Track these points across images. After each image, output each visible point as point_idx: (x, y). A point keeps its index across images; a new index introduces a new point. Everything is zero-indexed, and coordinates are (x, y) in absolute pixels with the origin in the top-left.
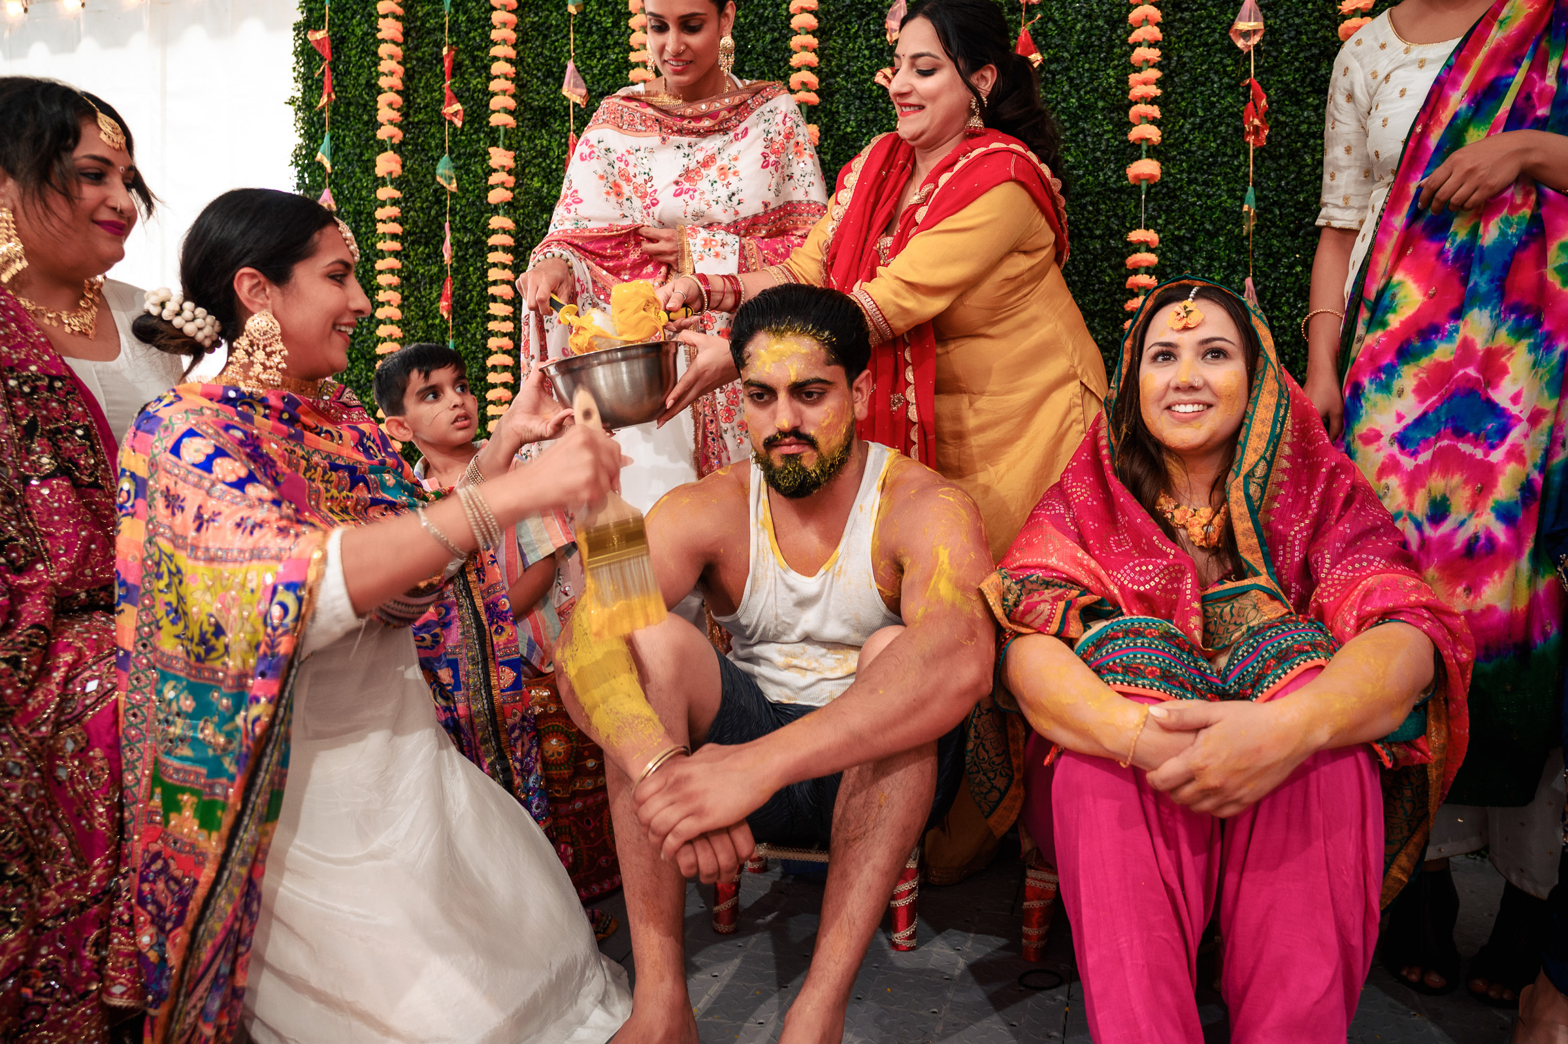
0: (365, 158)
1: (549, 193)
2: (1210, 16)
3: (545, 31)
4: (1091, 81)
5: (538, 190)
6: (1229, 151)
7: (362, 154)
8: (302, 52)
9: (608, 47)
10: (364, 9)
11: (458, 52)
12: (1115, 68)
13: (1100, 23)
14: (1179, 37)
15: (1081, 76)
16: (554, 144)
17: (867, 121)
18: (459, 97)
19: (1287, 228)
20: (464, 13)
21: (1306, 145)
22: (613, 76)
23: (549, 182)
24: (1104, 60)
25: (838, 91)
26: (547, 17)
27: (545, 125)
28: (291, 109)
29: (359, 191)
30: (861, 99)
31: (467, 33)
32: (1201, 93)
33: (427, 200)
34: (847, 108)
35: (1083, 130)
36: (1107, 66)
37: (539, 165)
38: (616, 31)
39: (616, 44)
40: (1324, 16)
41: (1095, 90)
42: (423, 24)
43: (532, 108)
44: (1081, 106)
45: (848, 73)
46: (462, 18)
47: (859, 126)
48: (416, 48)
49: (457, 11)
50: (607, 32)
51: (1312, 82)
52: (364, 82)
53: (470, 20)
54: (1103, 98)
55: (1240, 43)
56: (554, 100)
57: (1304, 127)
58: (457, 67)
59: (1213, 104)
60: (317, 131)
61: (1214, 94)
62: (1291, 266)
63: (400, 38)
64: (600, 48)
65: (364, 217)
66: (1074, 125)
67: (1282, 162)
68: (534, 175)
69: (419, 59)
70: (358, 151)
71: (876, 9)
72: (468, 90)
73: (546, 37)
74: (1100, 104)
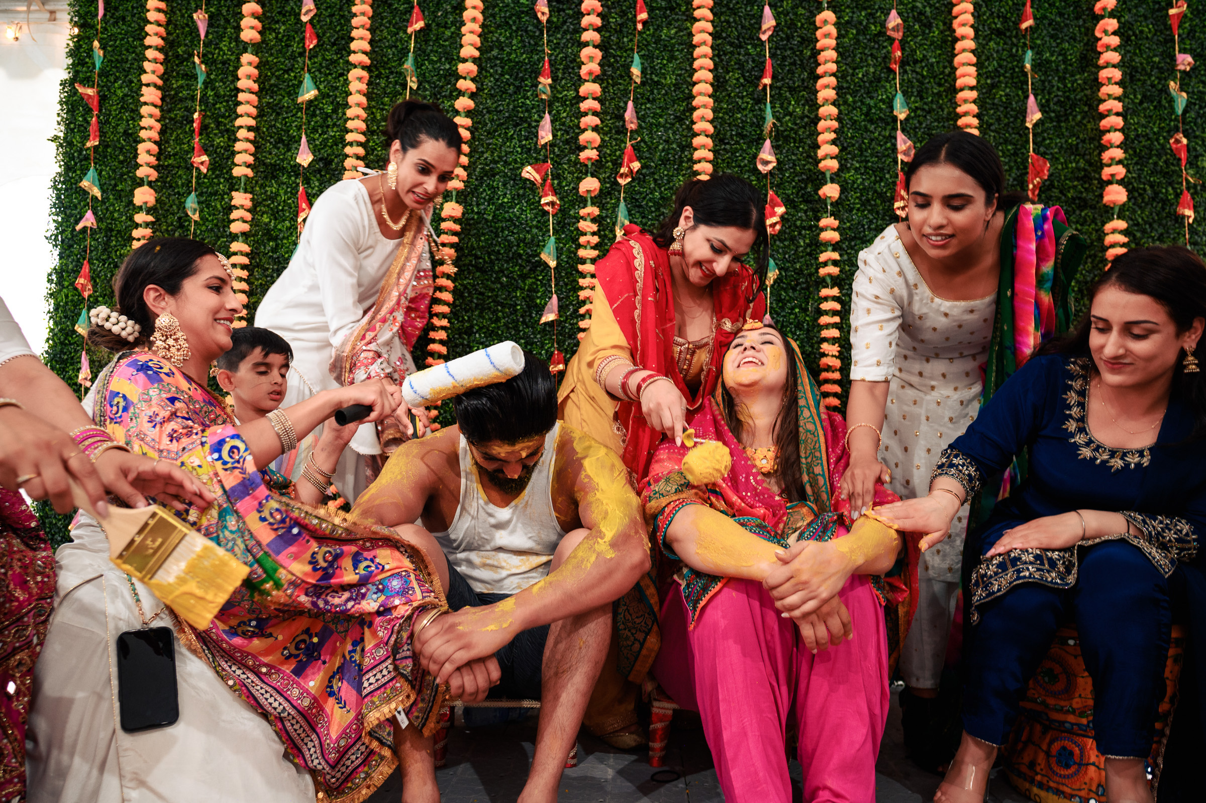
0: (119, 188)
1: (275, 227)
2: (742, 149)
3: (277, 109)
4: (669, 182)
5: (266, 224)
7: (116, 185)
8: (66, 103)
9: (328, 126)
10: (126, 76)
11: (205, 116)
13: (674, 146)
14: (723, 160)
15: (662, 178)
16: (282, 192)
17: (518, 195)
18: (205, 150)
19: (789, 284)
20: (212, 90)
21: (800, 234)
22: (331, 147)
23: (276, 219)
24: (677, 170)
25: (498, 174)
26: (280, 100)
27: (274, 177)
28: (53, 145)
29: (112, 213)
30: (514, 180)
31: (214, 105)
33: (172, 224)
34: (504, 185)
35: (663, 213)
36: (678, 174)
37: (268, 206)
38: (335, 116)
39: (334, 125)
40: (809, 156)
41: (670, 188)
42: (176, 94)
43: (264, 164)
44: (662, 198)
45: (506, 162)
46: (210, 93)
47: (513, 198)
48: (170, 111)
49: (206, 88)
50: (328, 116)
51: (803, 196)
53: (217, 95)
55: (760, 167)
56: (283, 160)
57: (798, 223)
58: (204, 128)
60: (76, 164)
62: (793, 309)
63: (159, 102)
64: (322, 127)
65: (114, 233)
66: (658, 209)
67: (786, 243)
68: (263, 213)
69: (171, 119)
70: (113, 182)
71: (526, 121)
72: (213, 146)
73: (278, 114)
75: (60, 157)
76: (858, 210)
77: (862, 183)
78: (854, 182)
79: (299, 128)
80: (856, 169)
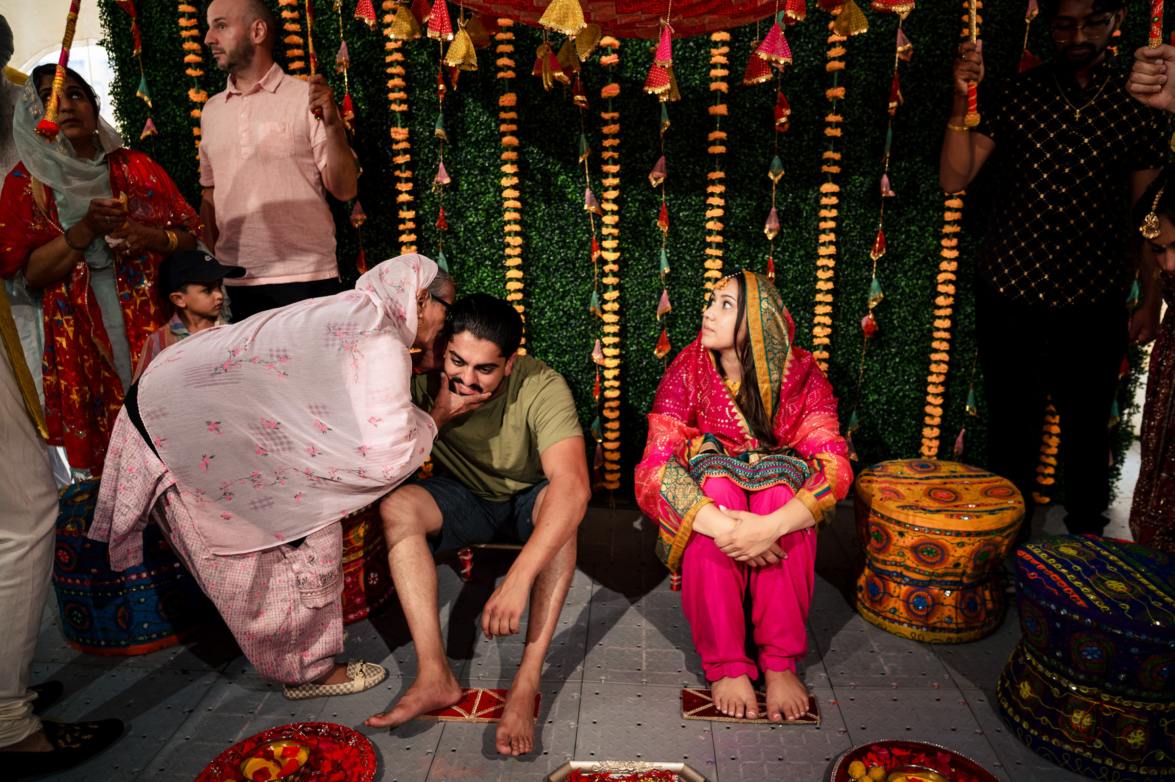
0: (175, 93)
6: (763, 130)
12: (699, 74)
13: (691, 44)
24: (693, 68)
28: (103, 49)
29: (173, 117)
32: (749, 94)
52: (167, 35)
54: (691, 93)
59: (755, 101)
60: (129, 70)
61: (755, 95)
67: (792, 138)
74: (690, 96)
75: (113, 63)
76: (860, 105)
77: (865, 79)
78: (858, 78)
79: (337, 31)
80: (861, 66)
